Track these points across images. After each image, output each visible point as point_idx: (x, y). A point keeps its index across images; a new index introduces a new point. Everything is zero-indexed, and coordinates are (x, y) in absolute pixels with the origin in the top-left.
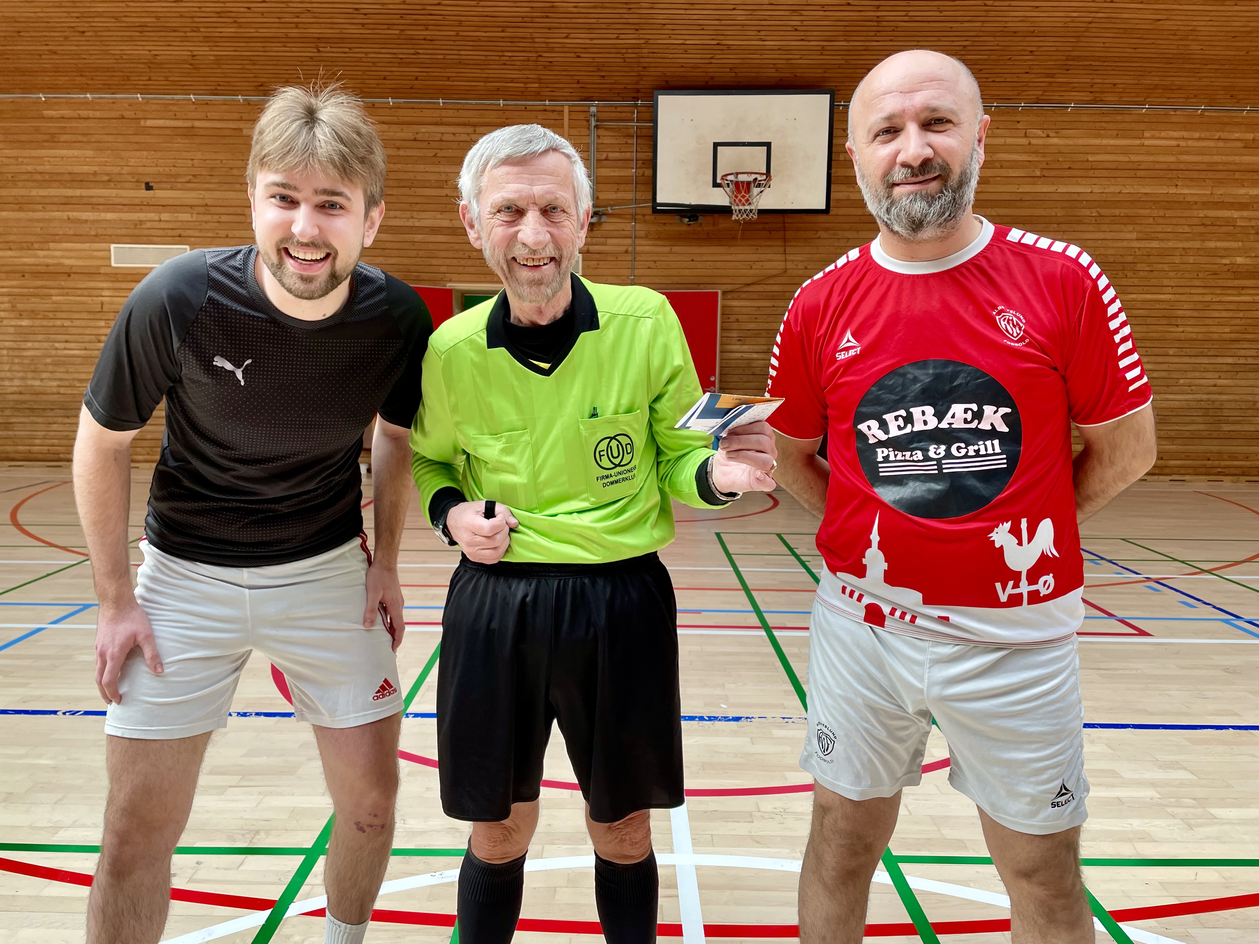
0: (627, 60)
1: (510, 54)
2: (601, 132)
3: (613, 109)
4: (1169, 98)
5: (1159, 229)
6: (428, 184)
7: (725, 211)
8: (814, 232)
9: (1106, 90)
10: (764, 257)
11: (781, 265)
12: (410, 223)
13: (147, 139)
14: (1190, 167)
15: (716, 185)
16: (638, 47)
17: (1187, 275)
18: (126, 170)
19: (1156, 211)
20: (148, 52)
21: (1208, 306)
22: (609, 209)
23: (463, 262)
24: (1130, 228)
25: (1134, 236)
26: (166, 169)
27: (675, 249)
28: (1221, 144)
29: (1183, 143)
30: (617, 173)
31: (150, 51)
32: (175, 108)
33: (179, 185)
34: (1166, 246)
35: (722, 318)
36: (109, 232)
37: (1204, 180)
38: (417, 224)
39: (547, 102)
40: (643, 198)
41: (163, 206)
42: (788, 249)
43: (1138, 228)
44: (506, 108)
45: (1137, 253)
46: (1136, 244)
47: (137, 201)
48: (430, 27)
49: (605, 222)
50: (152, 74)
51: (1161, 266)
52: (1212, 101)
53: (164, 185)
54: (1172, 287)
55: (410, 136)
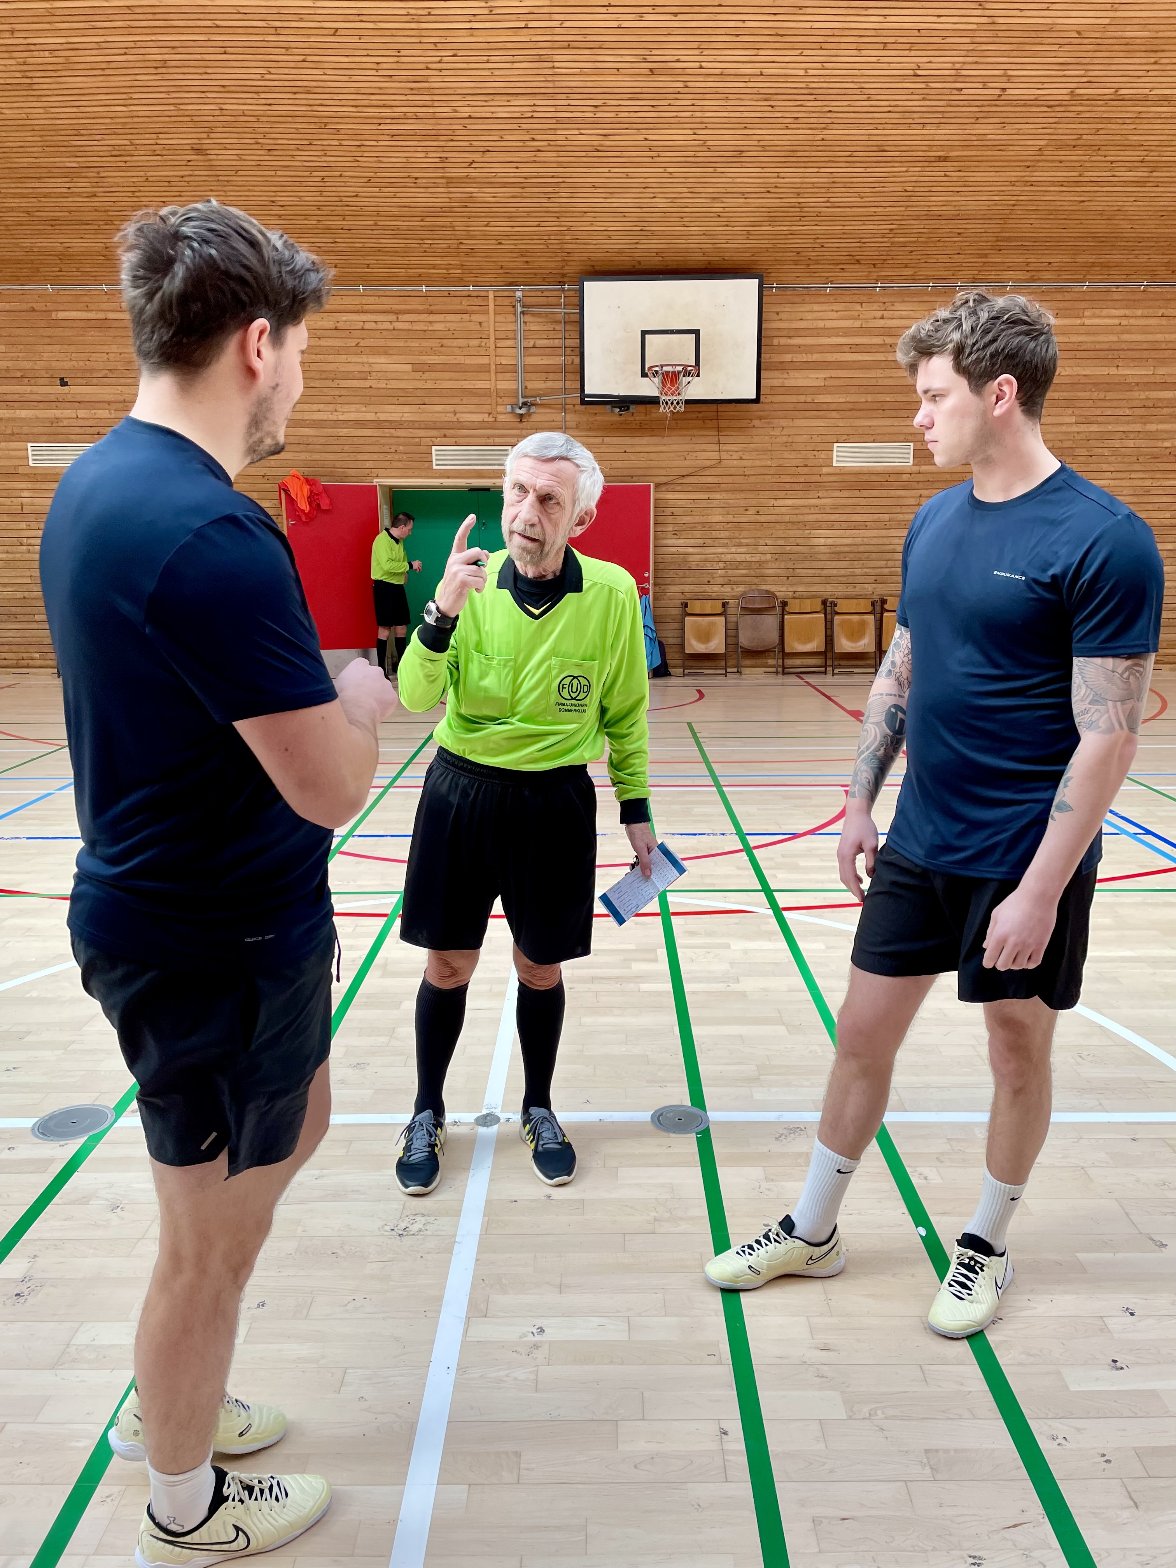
0: (550, 246)
1: (430, 242)
2: (528, 318)
3: (539, 294)
4: (1109, 275)
5: (1099, 412)
6: (351, 376)
7: (653, 401)
8: (749, 421)
9: (1041, 269)
10: (698, 447)
11: (715, 455)
12: (334, 417)
13: (58, 332)
14: (1132, 346)
15: (644, 375)
16: (561, 233)
17: (1126, 459)
18: (39, 365)
19: (1096, 394)
20: (59, 245)
21: (1149, 491)
22: (538, 399)
23: (389, 457)
24: (1070, 411)
25: (1073, 420)
26: (81, 363)
27: (607, 440)
28: (1163, 321)
29: (1124, 322)
30: (545, 361)
31: (61, 243)
32: (87, 299)
33: (95, 381)
34: (1106, 430)
35: (655, 512)
36: (26, 430)
37: (1147, 359)
38: (341, 418)
39: (471, 288)
40: (573, 387)
41: (79, 402)
42: (722, 439)
43: (1077, 412)
44: (429, 294)
45: (1076, 438)
46: (1074, 428)
47: (52, 398)
48: (347, 218)
49: (534, 413)
50: (62, 266)
51: (1100, 450)
52: (1153, 277)
53: (79, 381)
54: (1112, 472)
55: (331, 325)
